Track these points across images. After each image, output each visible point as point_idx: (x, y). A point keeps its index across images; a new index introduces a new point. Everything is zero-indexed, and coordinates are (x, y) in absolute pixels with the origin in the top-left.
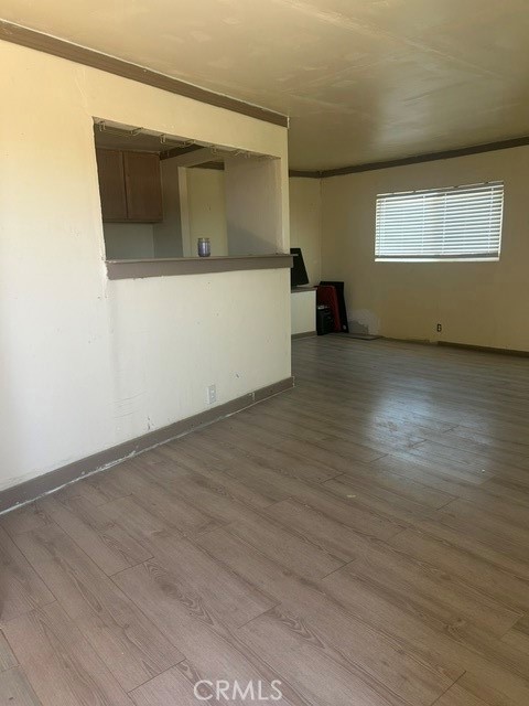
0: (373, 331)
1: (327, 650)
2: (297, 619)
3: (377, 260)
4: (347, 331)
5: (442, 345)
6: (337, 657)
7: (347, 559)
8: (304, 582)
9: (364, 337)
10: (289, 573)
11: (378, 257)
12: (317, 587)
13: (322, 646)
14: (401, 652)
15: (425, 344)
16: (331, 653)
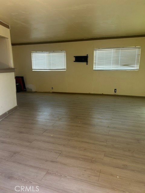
0: (34, 90)
1: (68, 177)
2: (56, 172)
3: (33, 70)
4: (26, 91)
5: (53, 93)
6: (71, 178)
7: (60, 152)
8: (52, 162)
9: (31, 92)
10: (47, 161)
11: (33, 69)
12: (57, 162)
13: (66, 177)
14: (85, 171)
15: (49, 93)
16: (69, 177)
